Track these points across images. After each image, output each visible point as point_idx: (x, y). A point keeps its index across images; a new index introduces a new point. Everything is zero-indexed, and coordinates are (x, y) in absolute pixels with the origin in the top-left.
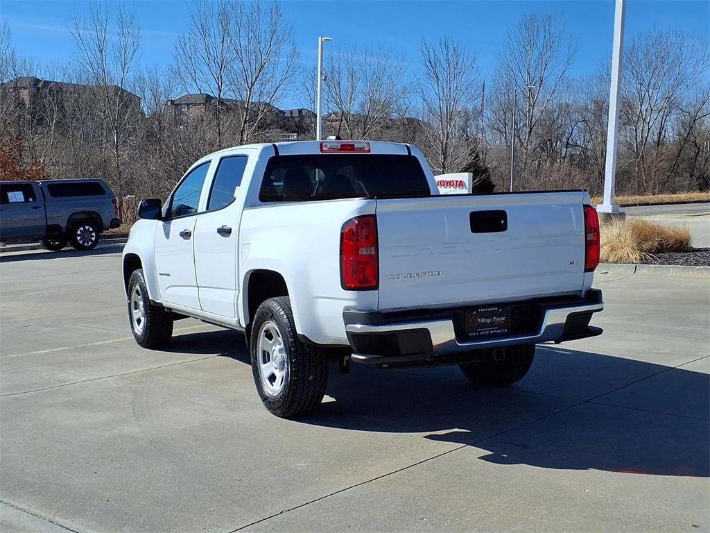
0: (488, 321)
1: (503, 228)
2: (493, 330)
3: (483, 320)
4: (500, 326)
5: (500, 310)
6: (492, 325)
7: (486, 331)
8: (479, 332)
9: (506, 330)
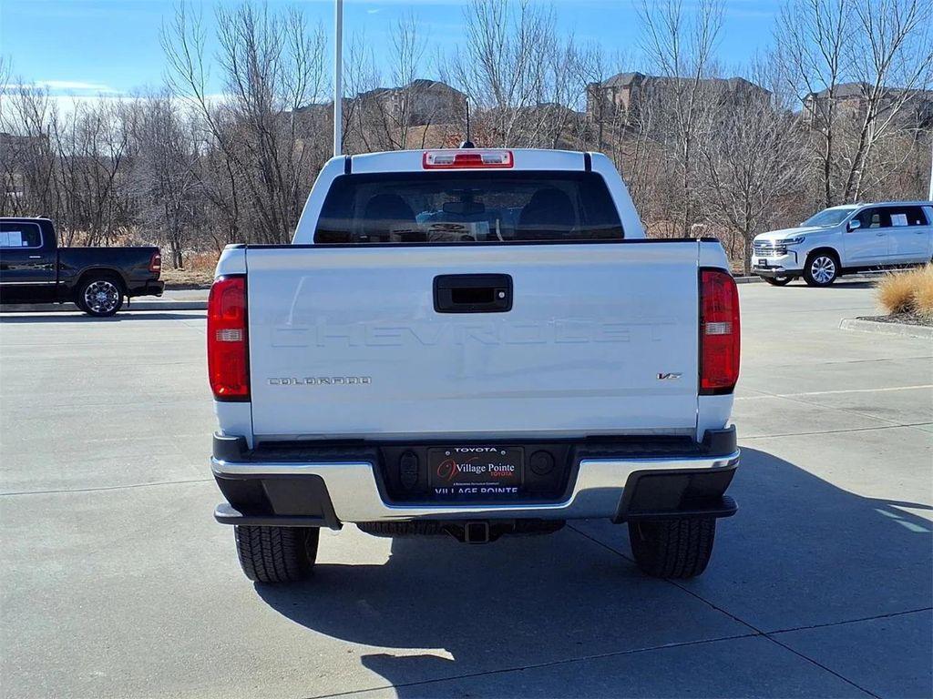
0: (479, 470)
1: (506, 305)
2: (487, 487)
3: (468, 468)
4: (504, 481)
5: (503, 452)
6: (486, 476)
7: (471, 487)
8: (457, 488)
9: (514, 490)
